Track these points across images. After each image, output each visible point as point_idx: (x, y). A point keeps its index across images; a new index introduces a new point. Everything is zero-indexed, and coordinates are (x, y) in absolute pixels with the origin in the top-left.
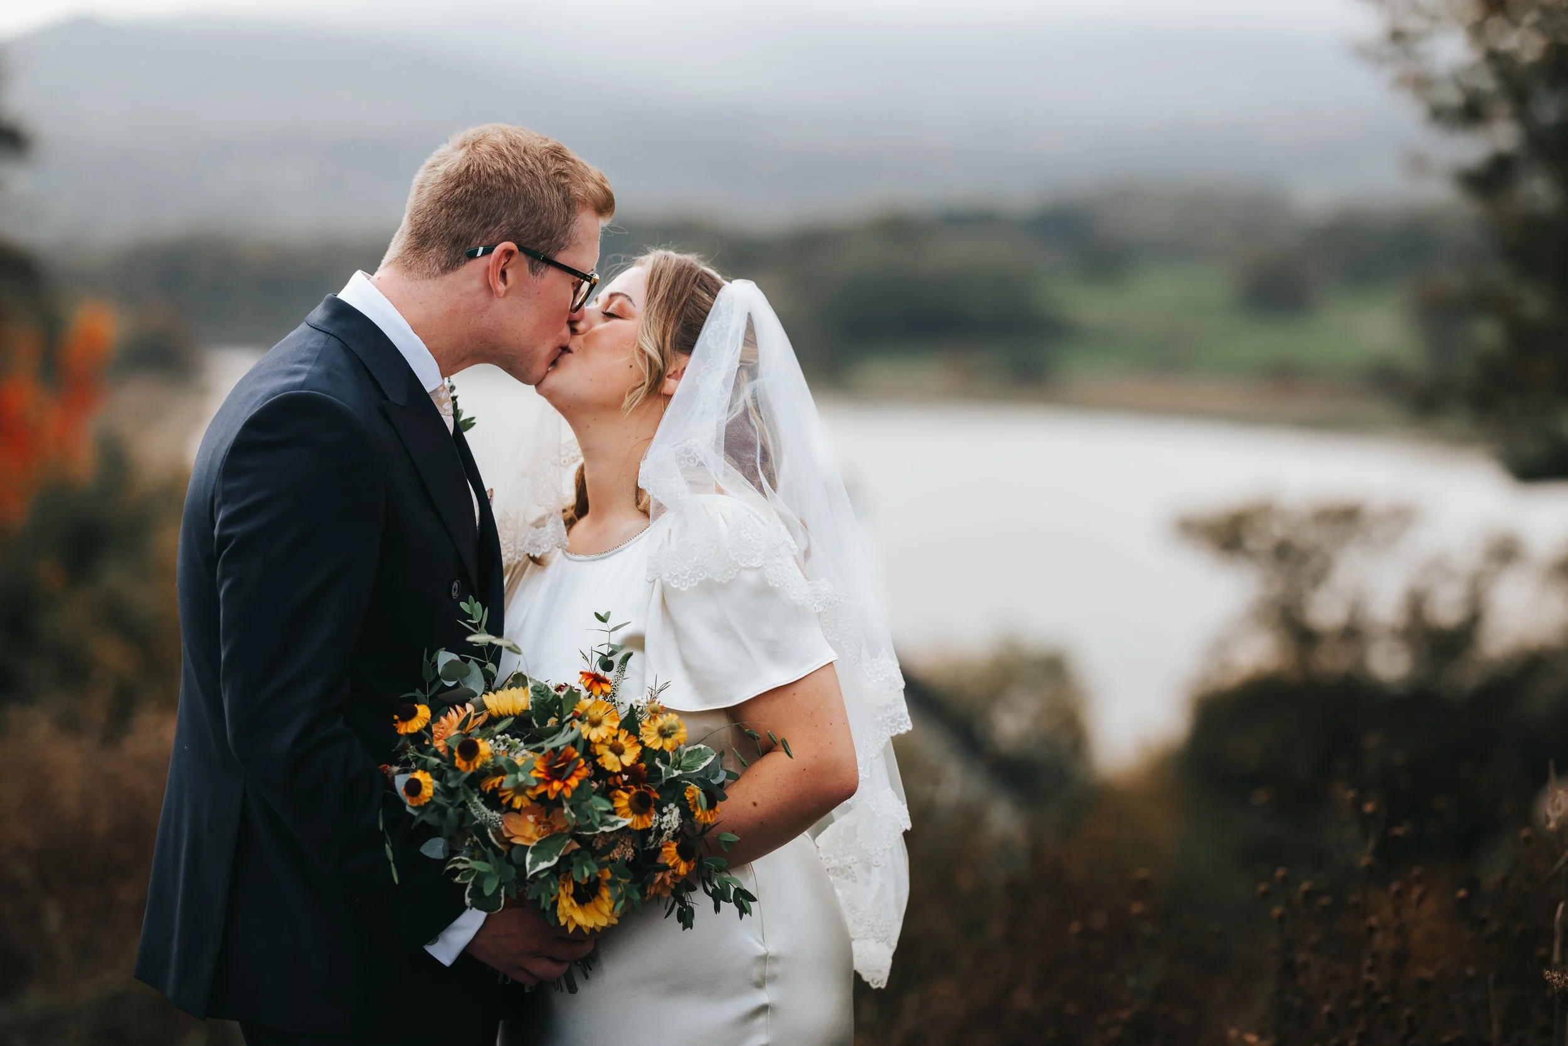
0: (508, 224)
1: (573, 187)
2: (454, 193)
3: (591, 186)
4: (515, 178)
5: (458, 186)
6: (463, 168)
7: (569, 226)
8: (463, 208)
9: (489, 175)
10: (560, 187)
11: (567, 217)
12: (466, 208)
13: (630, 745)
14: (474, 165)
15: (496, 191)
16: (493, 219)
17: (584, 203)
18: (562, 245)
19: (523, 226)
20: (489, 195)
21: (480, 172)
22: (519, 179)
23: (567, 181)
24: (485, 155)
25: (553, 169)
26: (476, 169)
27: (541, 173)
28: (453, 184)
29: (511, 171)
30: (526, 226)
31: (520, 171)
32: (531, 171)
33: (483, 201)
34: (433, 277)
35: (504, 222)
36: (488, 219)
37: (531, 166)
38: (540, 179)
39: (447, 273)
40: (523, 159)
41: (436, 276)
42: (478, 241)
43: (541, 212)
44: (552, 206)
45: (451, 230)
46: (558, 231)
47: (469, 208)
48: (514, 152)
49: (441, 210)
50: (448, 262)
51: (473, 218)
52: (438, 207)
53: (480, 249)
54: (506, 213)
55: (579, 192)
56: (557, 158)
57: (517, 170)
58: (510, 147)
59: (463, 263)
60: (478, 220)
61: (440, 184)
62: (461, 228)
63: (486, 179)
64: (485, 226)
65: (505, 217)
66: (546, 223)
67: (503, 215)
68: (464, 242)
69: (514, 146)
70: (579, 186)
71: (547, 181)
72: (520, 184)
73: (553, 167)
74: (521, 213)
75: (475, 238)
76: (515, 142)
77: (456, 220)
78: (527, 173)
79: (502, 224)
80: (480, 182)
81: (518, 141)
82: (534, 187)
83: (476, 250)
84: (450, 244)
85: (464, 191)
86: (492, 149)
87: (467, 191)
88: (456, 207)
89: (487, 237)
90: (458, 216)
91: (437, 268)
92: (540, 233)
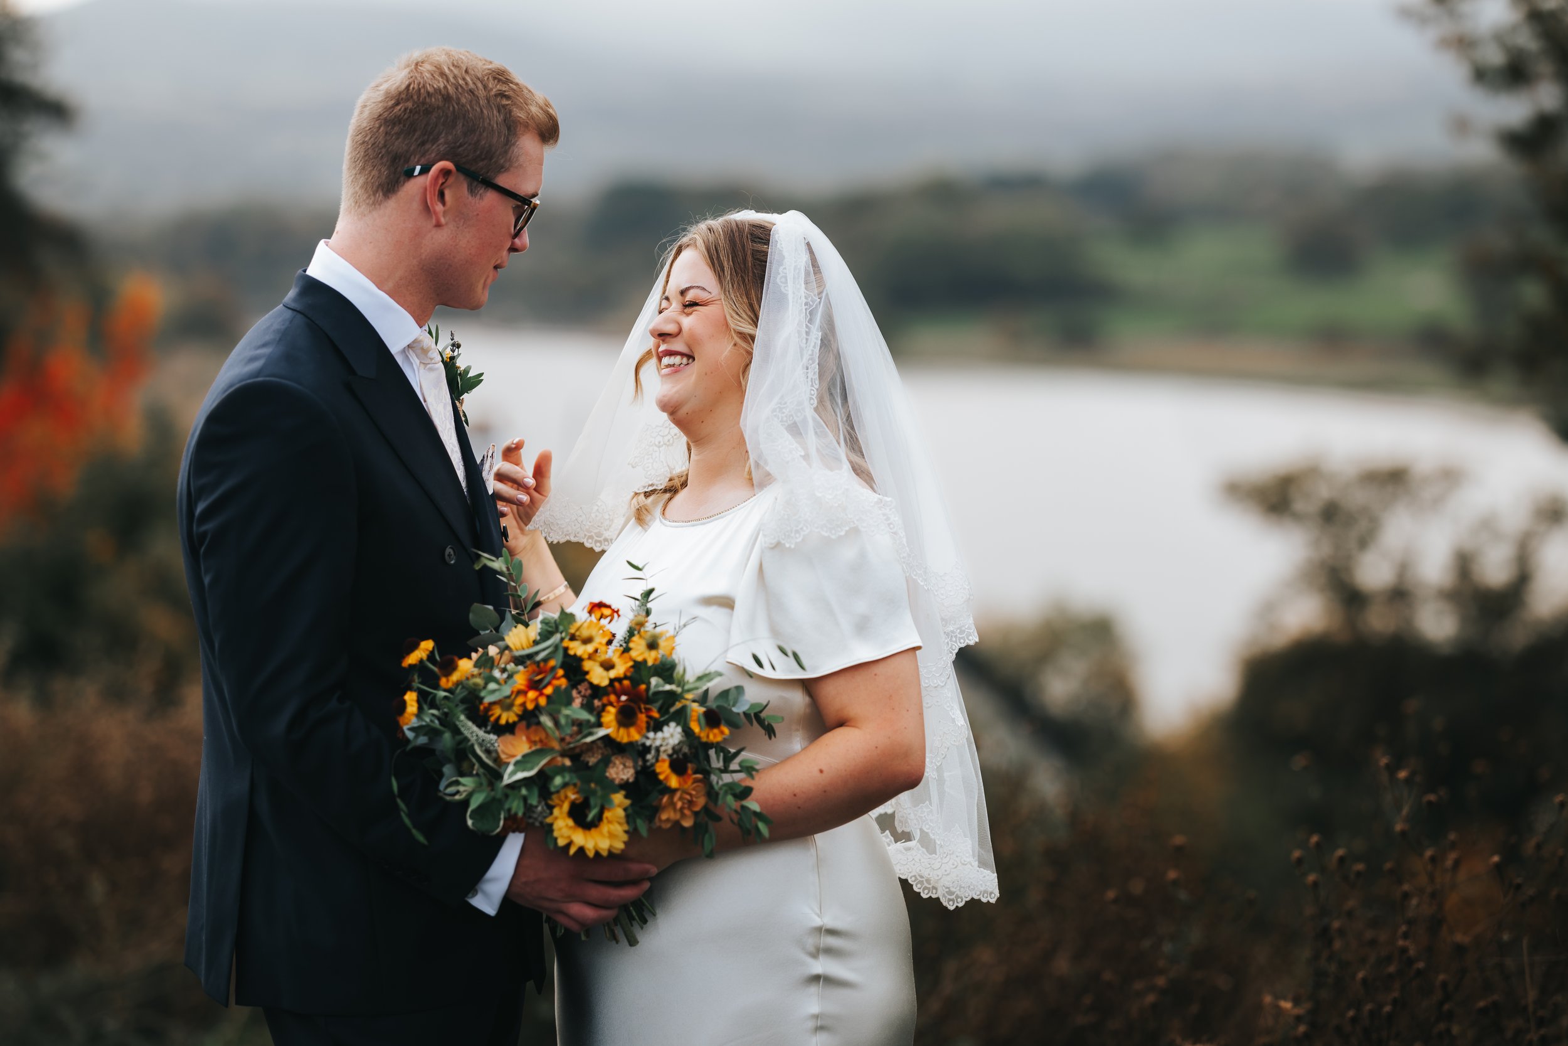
0: (446, 143)
1: (515, 109)
2: (393, 111)
3: (534, 109)
4: (454, 97)
5: (397, 104)
6: (403, 87)
7: (510, 148)
8: (401, 125)
9: (428, 93)
10: (500, 108)
11: (508, 138)
12: (404, 126)
14: (414, 84)
15: (434, 109)
16: (431, 137)
17: (526, 126)
18: (502, 167)
19: (461, 146)
20: (428, 112)
21: (419, 90)
22: (458, 99)
23: (509, 102)
24: (427, 74)
25: (494, 90)
26: (416, 86)
27: (481, 93)
28: (393, 102)
29: (451, 90)
30: (465, 144)
31: (460, 90)
32: (471, 91)
33: (421, 118)
34: (377, 206)
35: (442, 141)
36: (426, 137)
37: (471, 86)
38: (480, 98)
39: (388, 198)
40: (464, 79)
41: (380, 205)
42: (416, 160)
43: (480, 131)
44: (493, 127)
45: (389, 148)
46: (498, 153)
47: (407, 126)
48: (456, 71)
49: (379, 128)
50: (388, 184)
51: (411, 135)
52: (377, 125)
53: (418, 168)
54: (444, 132)
55: (522, 115)
56: (499, 80)
57: (457, 89)
58: (452, 68)
59: (402, 183)
60: (415, 137)
61: (381, 102)
62: (399, 145)
63: (425, 97)
64: (423, 144)
65: (443, 135)
66: (485, 143)
67: (441, 133)
68: (402, 160)
69: (456, 66)
70: (522, 109)
71: (487, 99)
72: (459, 103)
73: (495, 87)
74: (459, 132)
75: (412, 157)
76: (458, 63)
77: (394, 137)
78: (467, 93)
79: (440, 142)
80: (419, 100)
81: (460, 62)
82: (475, 107)
83: (414, 169)
84: (388, 163)
85: (403, 108)
86: (434, 69)
87: (406, 109)
88: (394, 124)
89: (423, 155)
90: (396, 133)
91: (381, 194)
92: (478, 152)
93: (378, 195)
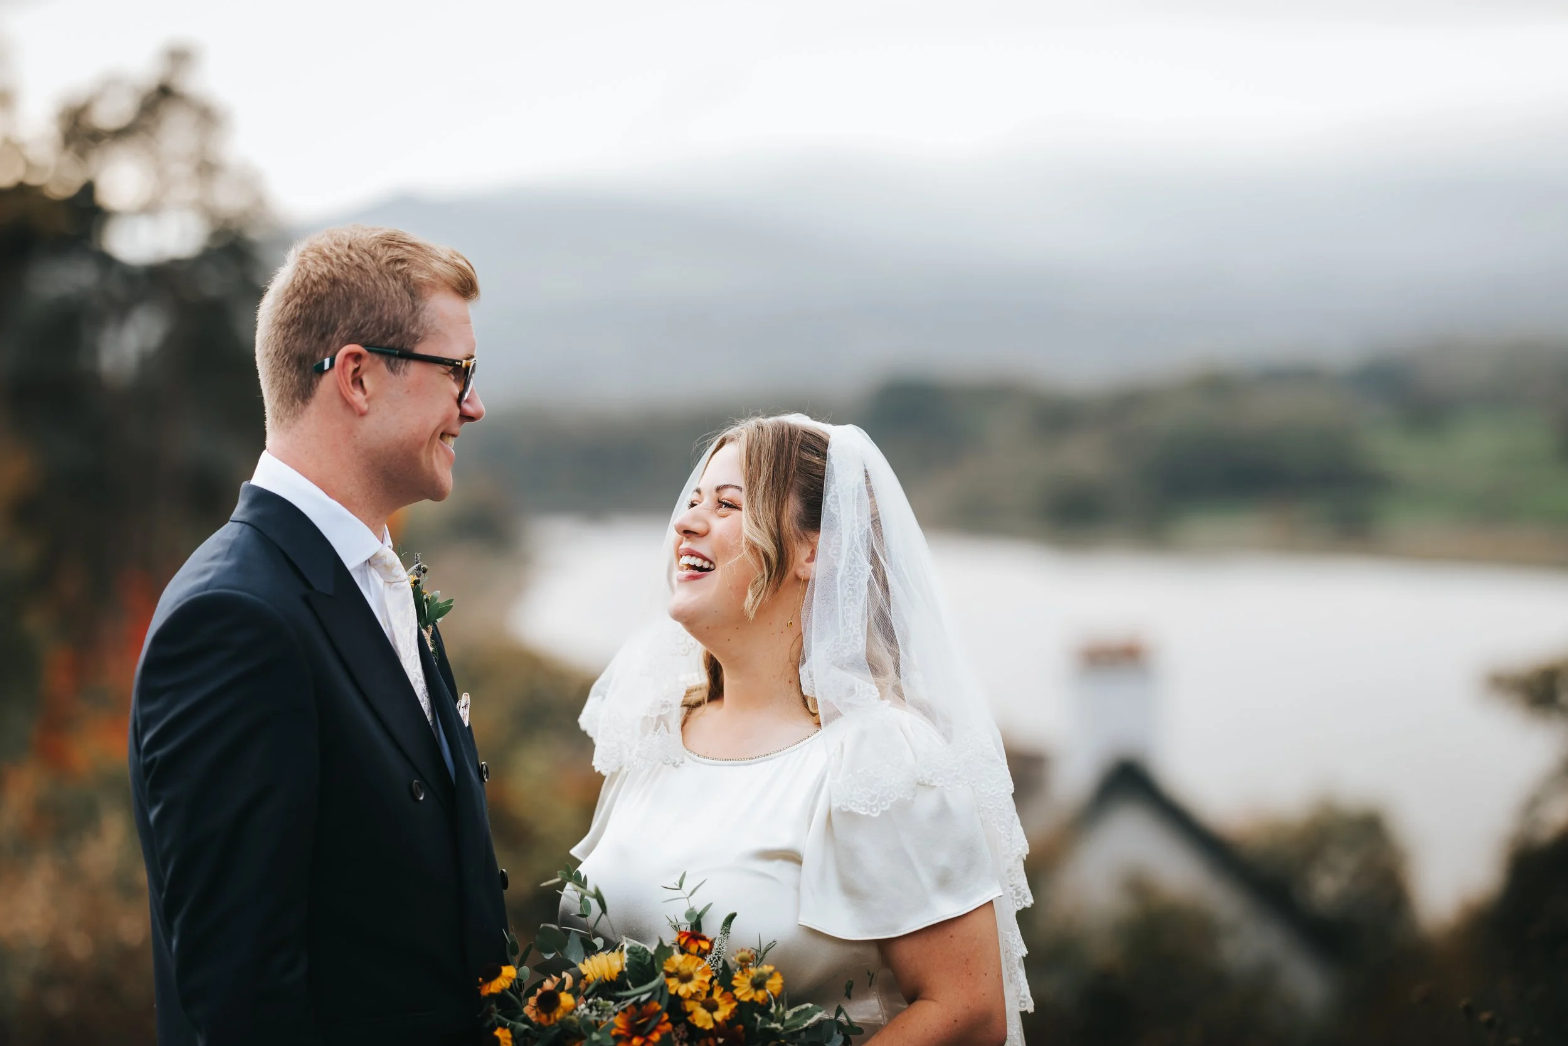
0: (345, 329)
1: (413, 272)
2: (284, 312)
3: (437, 266)
4: (341, 278)
6: (290, 282)
7: (418, 315)
8: (296, 325)
10: (396, 275)
11: (413, 304)
12: (299, 324)
13: (725, 1002)
14: (298, 276)
15: (324, 297)
16: (330, 328)
18: (417, 336)
19: (362, 327)
20: (319, 302)
21: (304, 281)
22: (347, 278)
23: (406, 266)
25: (384, 258)
26: (300, 278)
27: (370, 265)
28: (282, 303)
29: (337, 271)
30: (367, 324)
31: (346, 269)
32: (359, 266)
33: (312, 311)
34: (300, 416)
35: (341, 327)
36: (324, 329)
37: (357, 260)
38: (370, 271)
39: (308, 404)
40: (348, 256)
41: (301, 413)
42: (321, 355)
43: (379, 306)
44: (392, 296)
45: (290, 352)
46: (407, 321)
47: (301, 323)
48: (338, 250)
49: (277, 333)
50: (303, 390)
51: (308, 332)
52: (274, 332)
53: (327, 361)
54: (341, 317)
55: (424, 276)
56: (390, 246)
57: (342, 268)
58: (335, 248)
59: (316, 384)
60: (313, 334)
61: (272, 307)
62: (300, 345)
63: (312, 289)
64: (323, 337)
65: (341, 321)
66: (389, 317)
67: (338, 320)
68: (308, 361)
69: (338, 245)
70: (421, 269)
71: (378, 270)
72: (348, 283)
73: (385, 255)
74: (356, 313)
75: (317, 354)
76: (339, 241)
77: (292, 339)
78: (355, 269)
79: (339, 330)
80: (306, 292)
81: (342, 240)
82: (366, 282)
83: (323, 364)
84: (295, 368)
85: (293, 307)
86: (315, 254)
87: (296, 307)
88: (289, 326)
89: (327, 348)
90: (293, 334)
91: (299, 402)
92: (384, 329)
93: (296, 404)
